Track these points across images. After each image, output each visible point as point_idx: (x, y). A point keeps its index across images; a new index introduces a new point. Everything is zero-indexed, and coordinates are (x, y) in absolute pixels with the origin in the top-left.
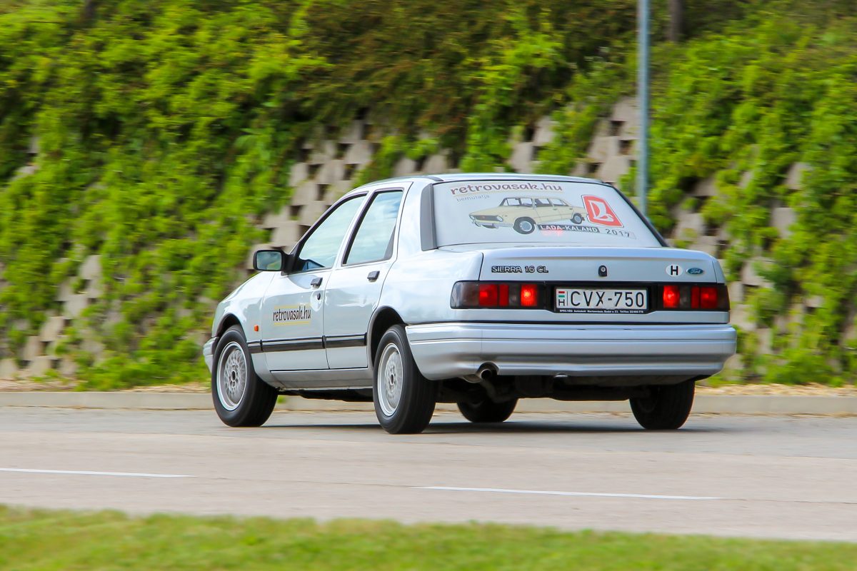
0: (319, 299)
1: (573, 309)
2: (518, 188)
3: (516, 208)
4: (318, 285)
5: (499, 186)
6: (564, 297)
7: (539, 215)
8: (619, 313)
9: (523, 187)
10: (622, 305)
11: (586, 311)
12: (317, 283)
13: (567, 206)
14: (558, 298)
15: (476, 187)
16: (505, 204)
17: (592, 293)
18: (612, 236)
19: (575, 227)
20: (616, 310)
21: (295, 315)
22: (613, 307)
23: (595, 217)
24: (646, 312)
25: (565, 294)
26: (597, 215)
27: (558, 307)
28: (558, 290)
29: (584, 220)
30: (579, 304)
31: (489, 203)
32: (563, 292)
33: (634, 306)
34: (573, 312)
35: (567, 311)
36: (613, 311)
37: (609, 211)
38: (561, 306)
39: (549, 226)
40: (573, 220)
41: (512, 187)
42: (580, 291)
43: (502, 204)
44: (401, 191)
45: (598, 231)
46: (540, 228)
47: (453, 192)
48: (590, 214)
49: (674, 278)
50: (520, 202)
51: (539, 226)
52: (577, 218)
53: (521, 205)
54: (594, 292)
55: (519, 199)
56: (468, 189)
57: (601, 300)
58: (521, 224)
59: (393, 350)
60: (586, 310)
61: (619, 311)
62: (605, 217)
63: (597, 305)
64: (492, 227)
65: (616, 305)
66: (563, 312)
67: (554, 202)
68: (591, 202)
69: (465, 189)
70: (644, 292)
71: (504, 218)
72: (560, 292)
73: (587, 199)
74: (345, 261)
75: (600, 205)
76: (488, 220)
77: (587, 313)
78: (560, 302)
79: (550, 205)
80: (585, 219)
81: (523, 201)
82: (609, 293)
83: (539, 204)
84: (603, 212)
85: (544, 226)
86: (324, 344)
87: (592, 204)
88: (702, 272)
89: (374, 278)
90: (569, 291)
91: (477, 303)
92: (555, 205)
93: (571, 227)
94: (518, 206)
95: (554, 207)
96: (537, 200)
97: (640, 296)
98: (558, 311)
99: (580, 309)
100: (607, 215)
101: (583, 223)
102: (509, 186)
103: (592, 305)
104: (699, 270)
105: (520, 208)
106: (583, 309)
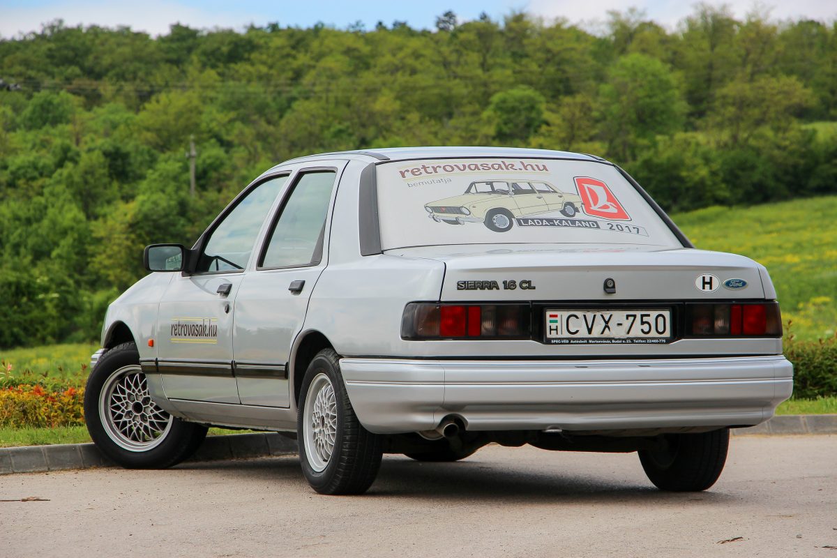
0: (227, 312)
1: (569, 339)
2: (490, 169)
3: (487, 196)
4: (227, 293)
5: (464, 166)
6: (557, 322)
7: (519, 206)
8: (633, 343)
9: (496, 167)
10: (636, 332)
11: (587, 341)
12: (225, 290)
13: (555, 192)
14: (548, 324)
15: (433, 167)
16: (473, 190)
17: (595, 316)
18: (617, 233)
19: (566, 221)
20: (628, 338)
21: (197, 331)
22: (624, 335)
23: (593, 208)
24: (668, 341)
25: (558, 319)
26: (595, 204)
27: (549, 336)
28: (548, 313)
29: (578, 211)
30: (577, 331)
31: (450, 188)
32: (556, 316)
33: (653, 334)
34: (569, 343)
35: (561, 341)
36: (624, 341)
37: (611, 198)
38: (554, 335)
39: (533, 220)
40: (563, 212)
41: (481, 168)
42: (580, 314)
43: (468, 191)
44: (333, 171)
45: (598, 227)
46: (520, 225)
47: (403, 174)
48: (586, 203)
49: (707, 293)
50: (492, 187)
51: (518, 220)
52: (568, 210)
53: (494, 191)
54: (598, 314)
55: (491, 184)
56: (422, 171)
57: (607, 326)
58: (495, 217)
59: (323, 382)
60: (588, 339)
61: (632, 340)
62: (606, 207)
63: (602, 333)
64: (456, 222)
65: (628, 333)
66: (555, 344)
67: (537, 187)
68: (586, 186)
69: (419, 170)
70: (667, 314)
71: (471, 209)
72: (551, 316)
73: (580, 182)
74: (260, 263)
75: (599, 191)
76: (451, 213)
77: (588, 343)
78: (551, 330)
79: (532, 191)
80: (580, 209)
81: (496, 186)
82: (619, 316)
83: (518, 191)
84: (603, 199)
85: (526, 221)
86: (234, 371)
87: (588, 188)
88: (744, 284)
89: (297, 289)
90: (564, 314)
91: (437, 332)
92: (540, 192)
93: (561, 221)
94: (488, 192)
95: (538, 195)
96: (514, 185)
97: (661, 319)
98: (549, 342)
99: (579, 339)
100: (608, 204)
101: (579, 216)
102: (476, 167)
103: (596, 332)
104: (740, 281)
105: (493, 195)
106: (583, 339)
